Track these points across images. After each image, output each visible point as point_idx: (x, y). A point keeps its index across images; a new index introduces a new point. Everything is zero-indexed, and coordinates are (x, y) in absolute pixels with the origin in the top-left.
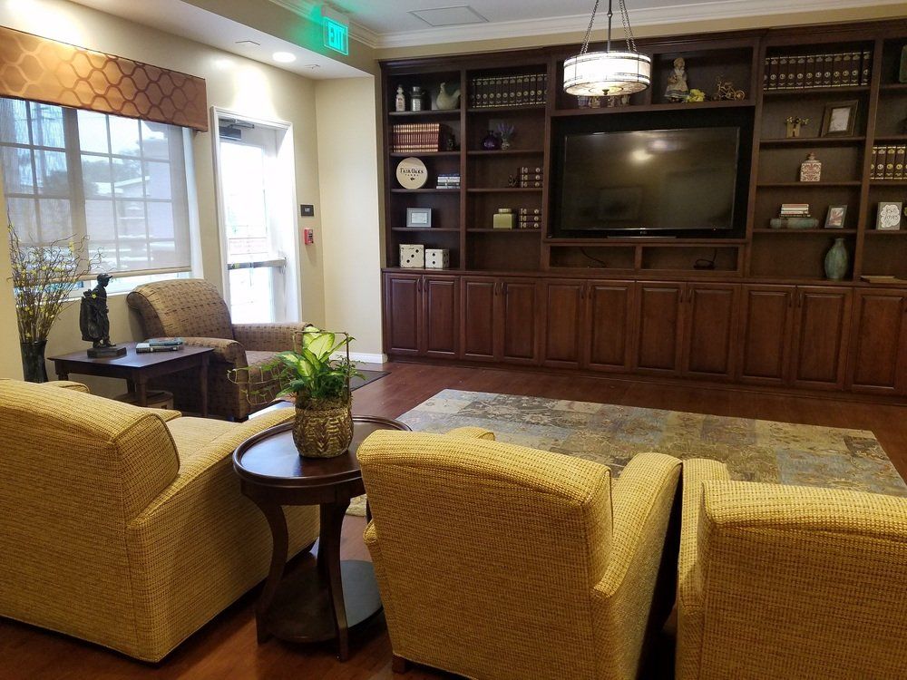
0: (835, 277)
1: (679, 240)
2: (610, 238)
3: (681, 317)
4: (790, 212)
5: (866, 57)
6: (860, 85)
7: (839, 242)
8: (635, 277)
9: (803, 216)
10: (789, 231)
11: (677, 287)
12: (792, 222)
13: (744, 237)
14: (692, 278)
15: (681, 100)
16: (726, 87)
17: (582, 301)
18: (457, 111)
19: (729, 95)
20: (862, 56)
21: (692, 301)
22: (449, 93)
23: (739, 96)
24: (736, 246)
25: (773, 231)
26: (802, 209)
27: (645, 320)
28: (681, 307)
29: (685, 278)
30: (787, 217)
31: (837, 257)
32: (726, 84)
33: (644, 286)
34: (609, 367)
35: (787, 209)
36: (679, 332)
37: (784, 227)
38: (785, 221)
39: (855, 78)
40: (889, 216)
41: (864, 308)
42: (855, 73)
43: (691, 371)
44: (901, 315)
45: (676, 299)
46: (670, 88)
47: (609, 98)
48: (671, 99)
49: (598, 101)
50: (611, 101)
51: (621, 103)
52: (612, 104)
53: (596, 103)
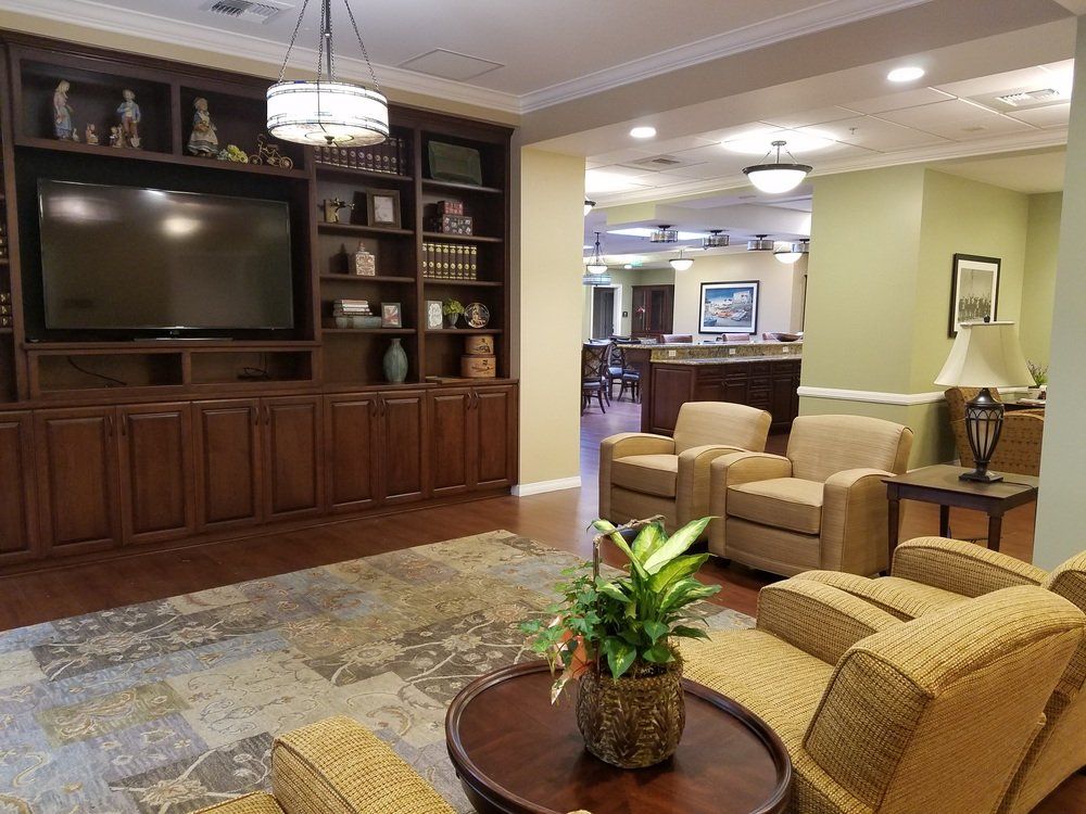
0: (399, 379)
1: (235, 343)
3: (257, 444)
4: (353, 310)
5: (401, 146)
6: (398, 174)
7: (397, 342)
8: (191, 396)
9: (364, 314)
10: (355, 331)
12: (356, 321)
13: (312, 338)
14: (266, 393)
15: (214, 156)
16: (270, 149)
17: (108, 439)
20: (398, 143)
24: (309, 349)
25: (339, 331)
26: (362, 306)
27: (210, 455)
28: (256, 430)
30: (349, 315)
31: (397, 358)
32: (270, 146)
33: (204, 408)
35: (349, 306)
36: (257, 464)
37: (351, 326)
38: (349, 320)
39: (394, 165)
40: (434, 315)
41: (436, 409)
42: (394, 160)
43: (274, 513)
44: (465, 412)
45: (249, 421)
46: (196, 136)
47: (111, 134)
48: (196, 152)
49: (93, 136)
50: (117, 139)
51: (130, 144)
52: (119, 144)
53: (93, 138)
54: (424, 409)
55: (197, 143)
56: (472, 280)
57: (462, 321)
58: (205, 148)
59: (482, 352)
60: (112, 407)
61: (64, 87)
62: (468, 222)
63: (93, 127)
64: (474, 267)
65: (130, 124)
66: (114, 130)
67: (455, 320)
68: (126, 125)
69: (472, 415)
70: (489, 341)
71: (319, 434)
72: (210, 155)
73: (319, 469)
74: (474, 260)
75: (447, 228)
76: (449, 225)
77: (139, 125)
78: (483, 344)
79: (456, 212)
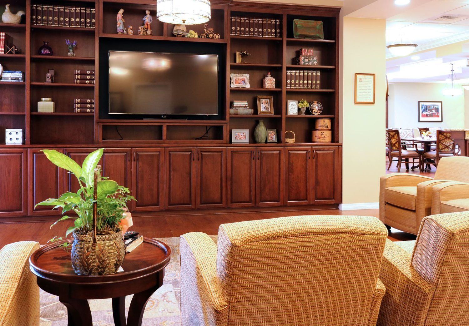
1: (187, 121)
2: (145, 120)
3: (194, 170)
4: (239, 105)
5: (278, 23)
6: (276, 37)
7: (262, 122)
8: (164, 145)
9: (245, 108)
11: (190, 151)
12: (241, 111)
13: (225, 119)
14: (199, 145)
15: (183, 36)
16: (210, 31)
17: (128, 163)
18: (22, 25)
19: (210, 36)
20: (276, 22)
21: (200, 159)
22: (14, 12)
23: (217, 37)
24: (221, 125)
26: (244, 103)
27: (172, 174)
28: (193, 163)
29: (195, 145)
30: (237, 108)
32: (209, 29)
33: (170, 151)
34: (149, 208)
35: (237, 103)
36: (193, 179)
38: (236, 110)
39: (273, 33)
40: (293, 108)
41: (289, 157)
42: (274, 30)
43: (201, 204)
44: (307, 160)
45: (191, 159)
46: (176, 28)
47: (139, 30)
48: (176, 35)
49: (131, 31)
50: (141, 32)
51: (147, 33)
52: (141, 33)
53: (131, 32)
54: (282, 157)
55: (176, 30)
56: (318, 89)
57: (309, 111)
58: (180, 33)
59: (324, 128)
60: (130, 148)
61: (121, 11)
62: (315, 58)
63: (131, 27)
64: (318, 82)
65: (147, 25)
66: (140, 28)
67: (304, 110)
68: (146, 25)
69: (312, 162)
70: (328, 122)
71: (224, 167)
72: (181, 36)
73: (224, 184)
74: (319, 78)
75: (302, 63)
76: (304, 61)
77: (151, 25)
78: (324, 124)
79: (308, 54)
